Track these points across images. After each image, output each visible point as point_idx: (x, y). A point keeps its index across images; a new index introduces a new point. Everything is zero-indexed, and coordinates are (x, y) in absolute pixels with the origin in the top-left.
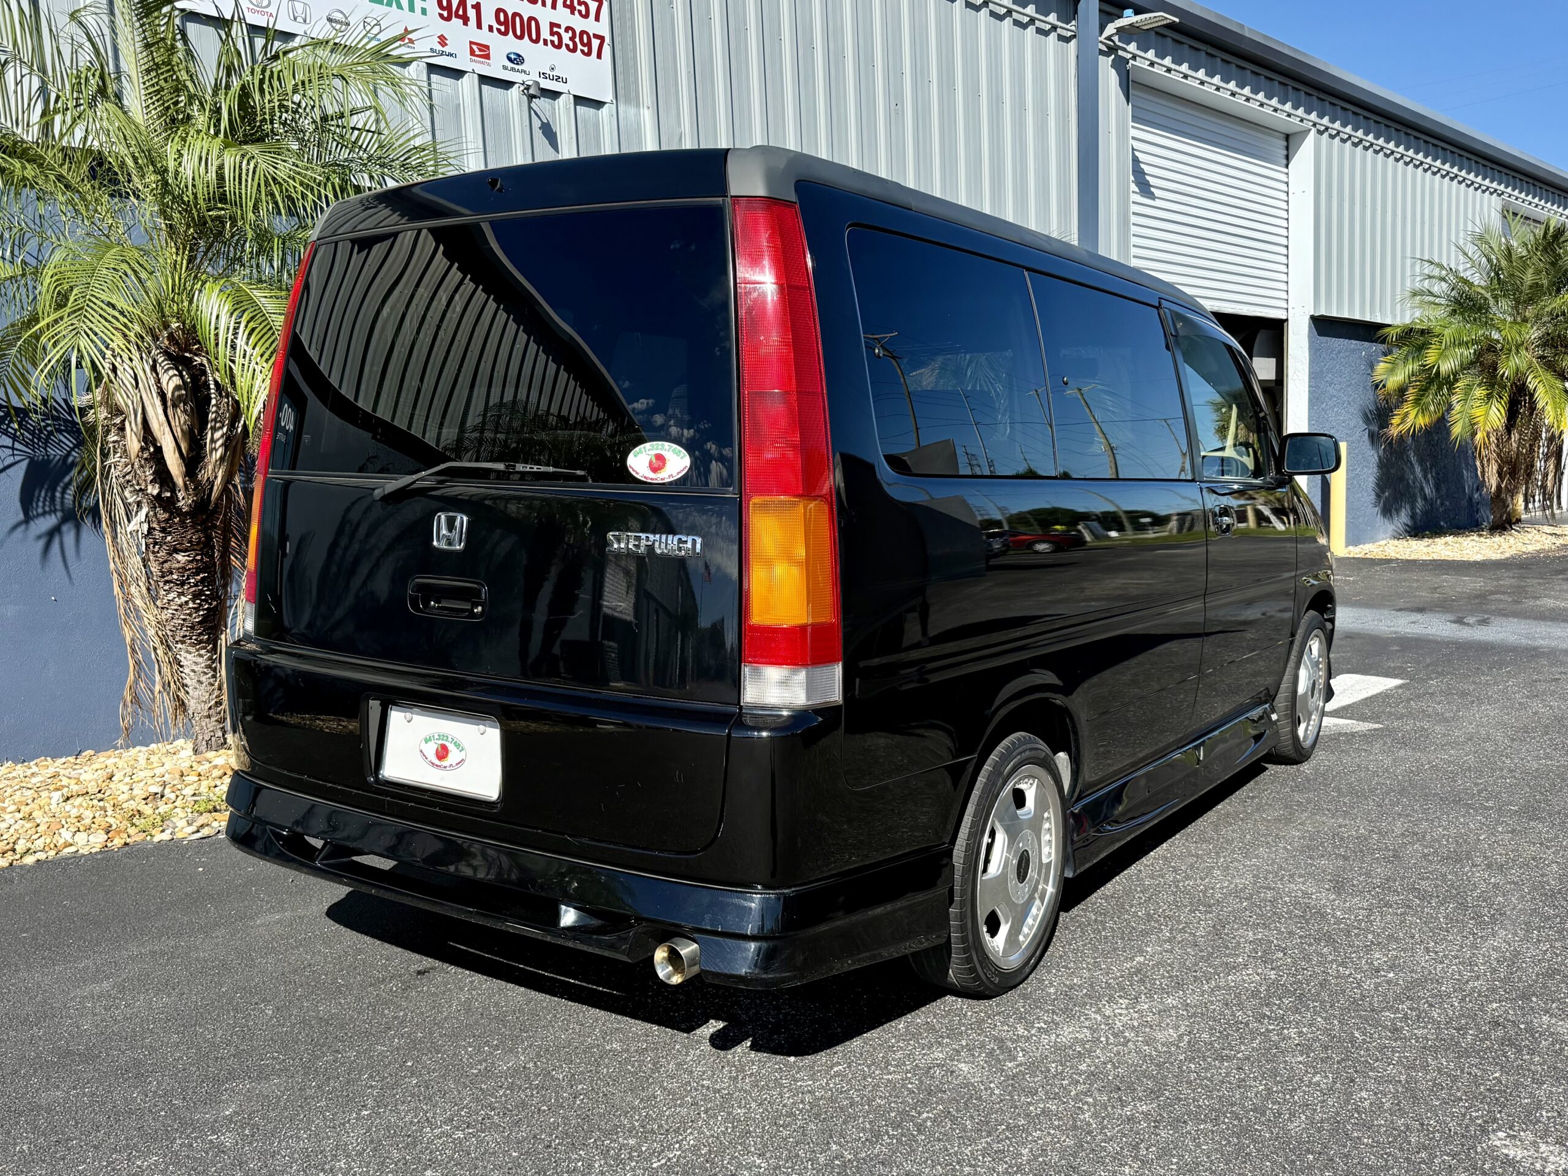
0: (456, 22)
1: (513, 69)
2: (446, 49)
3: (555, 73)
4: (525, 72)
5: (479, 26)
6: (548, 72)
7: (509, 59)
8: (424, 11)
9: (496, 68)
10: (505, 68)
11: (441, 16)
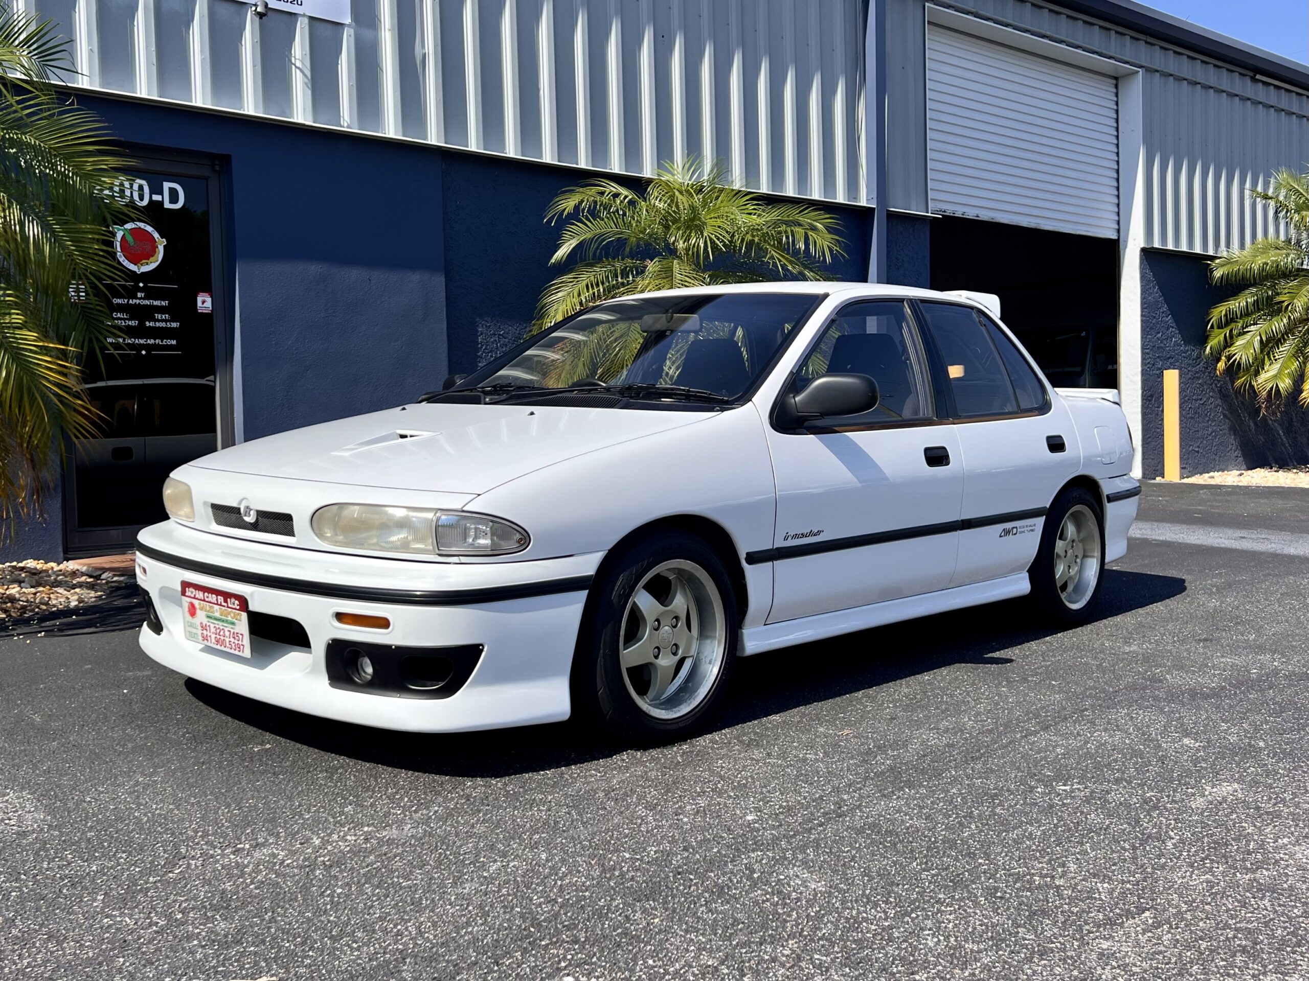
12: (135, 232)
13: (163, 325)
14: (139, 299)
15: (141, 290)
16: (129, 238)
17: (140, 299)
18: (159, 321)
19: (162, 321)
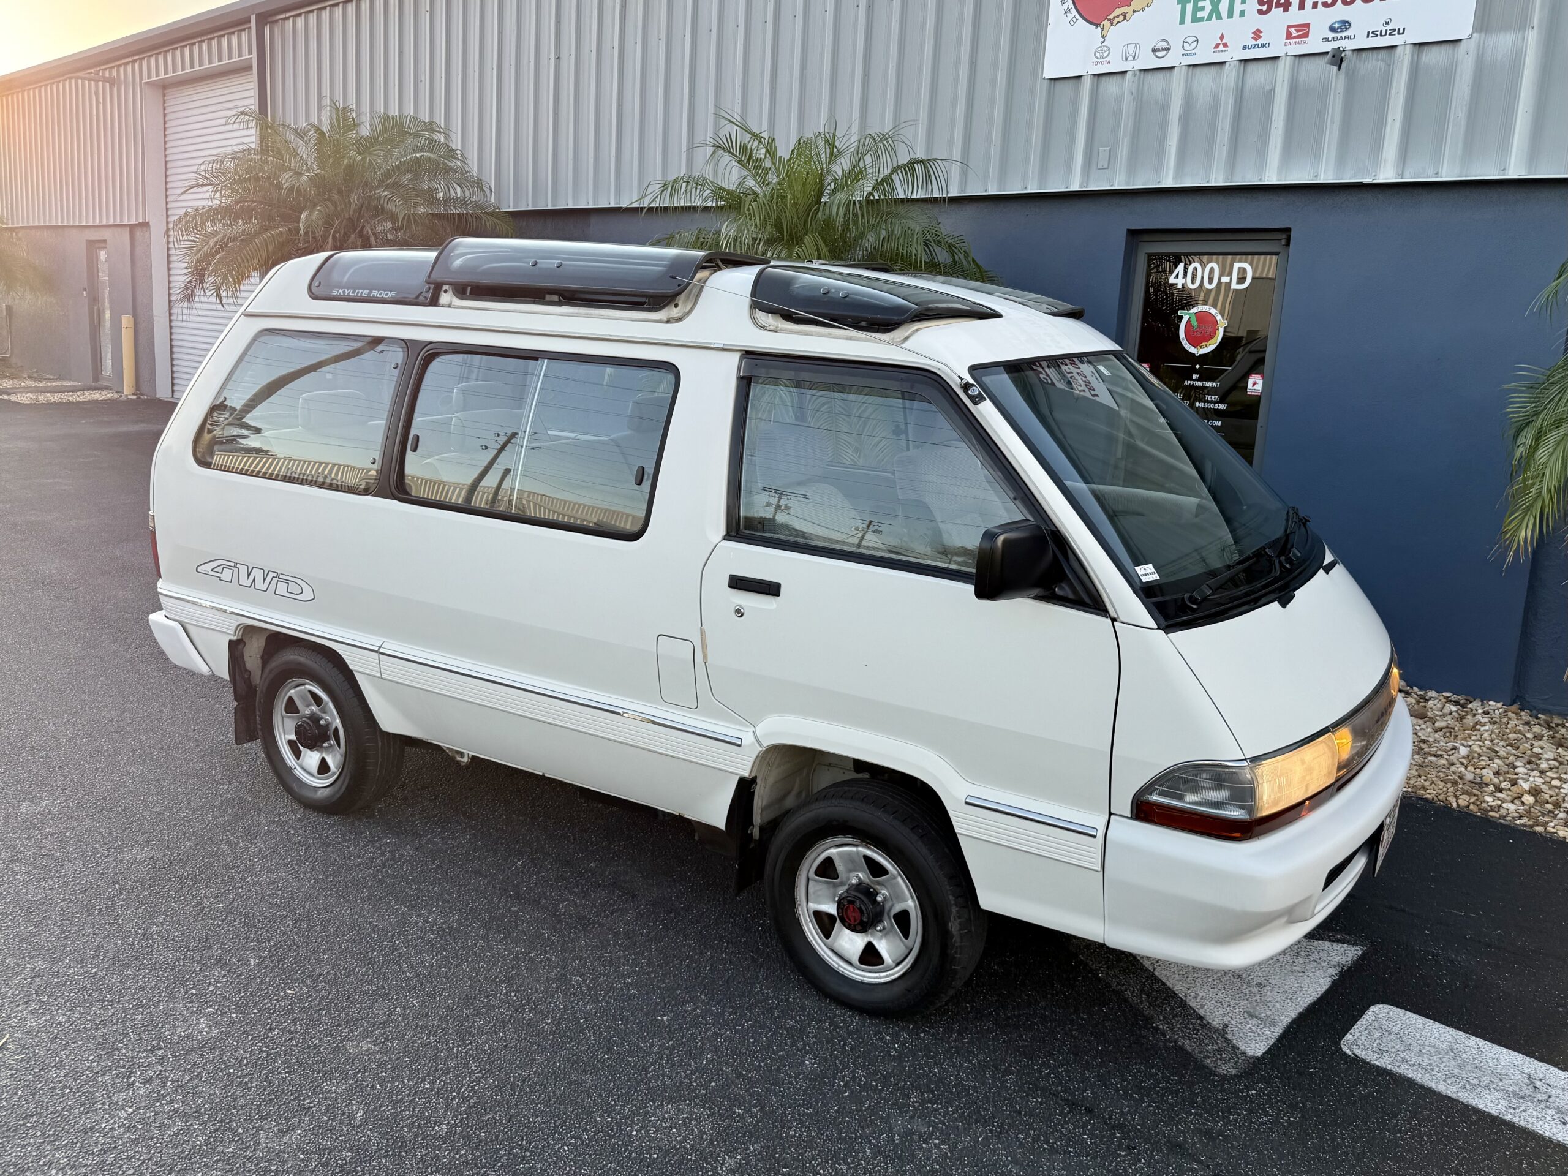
0: (1277, 12)
1: (1334, 39)
2: (1260, 42)
3: (1389, 27)
4: (1349, 37)
5: (1302, 6)
6: (1380, 27)
7: (1332, 29)
8: (1242, 13)
9: (1314, 44)
10: (1325, 40)
11: (1260, 12)
12: (1202, 317)
13: (1211, 406)
14: (1194, 382)
15: (1196, 371)
16: (1194, 323)
17: (1194, 380)
18: (1208, 402)
19: (1211, 402)
